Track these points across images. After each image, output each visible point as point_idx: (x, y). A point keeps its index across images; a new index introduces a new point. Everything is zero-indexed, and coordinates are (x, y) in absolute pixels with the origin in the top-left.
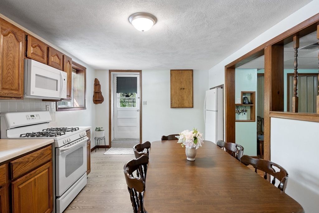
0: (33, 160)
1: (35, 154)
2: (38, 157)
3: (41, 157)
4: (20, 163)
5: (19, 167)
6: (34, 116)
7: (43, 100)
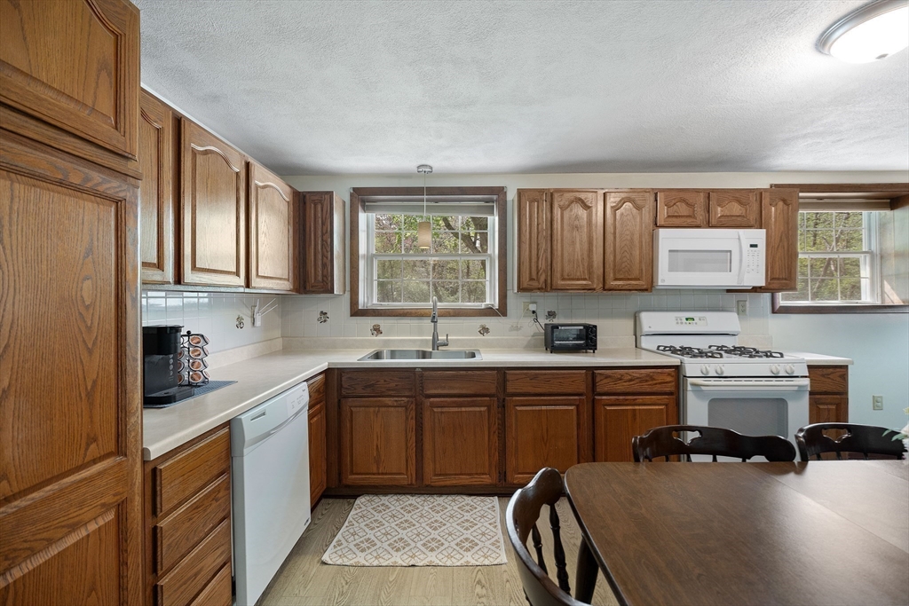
0: (630, 380)
1: (636, 373)
2: (642, 380)
3: (647, 381)
4: (607, 377)
5: (605, 381)
6: (693, 319)
7: (728, 291)
